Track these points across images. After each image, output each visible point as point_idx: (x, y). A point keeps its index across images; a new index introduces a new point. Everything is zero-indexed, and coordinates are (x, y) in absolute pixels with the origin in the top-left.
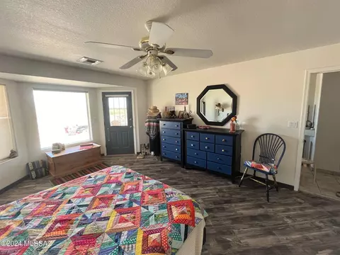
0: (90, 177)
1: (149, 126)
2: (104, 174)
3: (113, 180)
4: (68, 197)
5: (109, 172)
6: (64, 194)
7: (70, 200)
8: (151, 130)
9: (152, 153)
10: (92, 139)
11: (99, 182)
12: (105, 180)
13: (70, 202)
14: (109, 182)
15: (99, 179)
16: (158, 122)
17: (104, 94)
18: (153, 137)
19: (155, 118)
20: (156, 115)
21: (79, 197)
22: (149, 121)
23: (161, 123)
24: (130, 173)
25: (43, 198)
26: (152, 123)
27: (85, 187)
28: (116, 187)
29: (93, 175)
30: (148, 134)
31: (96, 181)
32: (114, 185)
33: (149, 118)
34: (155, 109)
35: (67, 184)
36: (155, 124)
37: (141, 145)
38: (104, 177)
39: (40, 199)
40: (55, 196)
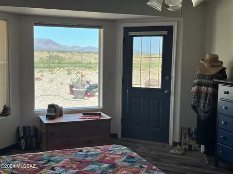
0: (81, 151)
1: (198, 93)
2: (99, 151)
3: (107, 160)
4: (52, 164)
5: (106, 150)
6: (49, 161)
7: (53, 168)
8: (202, 101)
9: (203, 148)
10: (101, 106)
11: (89, 158)
12: (98, 158)
13: (53, 169)
14: (102, 161)
15: (91, 155)
16: (216, 87)
17: (127, 30)
18: (203, 116)
19: (212, 77)
20: (214, 71)
21: (63, 167)
22: (199, 84)
23: (222, 89)
24: (133, 158)
25: (29, 159)
26: (204, 89)
27: (72, 160)
28: (107, 168)
29: (85, 149)
30: (194, 108)
31: (87, 156)
32: (106, 165)
33: (200, 76)
34: (215, 60)
35: (55, 152)
36: (210, 89)
37: (182, 129)
38: (97, 155)
39: (27, 159)
40: (40, 161)
